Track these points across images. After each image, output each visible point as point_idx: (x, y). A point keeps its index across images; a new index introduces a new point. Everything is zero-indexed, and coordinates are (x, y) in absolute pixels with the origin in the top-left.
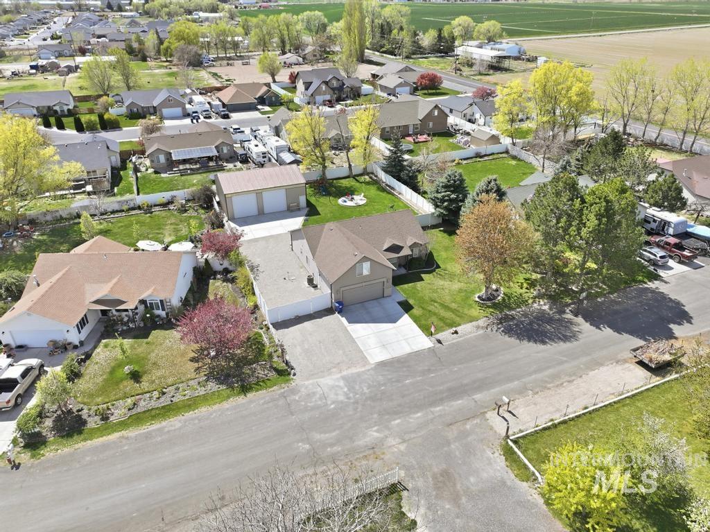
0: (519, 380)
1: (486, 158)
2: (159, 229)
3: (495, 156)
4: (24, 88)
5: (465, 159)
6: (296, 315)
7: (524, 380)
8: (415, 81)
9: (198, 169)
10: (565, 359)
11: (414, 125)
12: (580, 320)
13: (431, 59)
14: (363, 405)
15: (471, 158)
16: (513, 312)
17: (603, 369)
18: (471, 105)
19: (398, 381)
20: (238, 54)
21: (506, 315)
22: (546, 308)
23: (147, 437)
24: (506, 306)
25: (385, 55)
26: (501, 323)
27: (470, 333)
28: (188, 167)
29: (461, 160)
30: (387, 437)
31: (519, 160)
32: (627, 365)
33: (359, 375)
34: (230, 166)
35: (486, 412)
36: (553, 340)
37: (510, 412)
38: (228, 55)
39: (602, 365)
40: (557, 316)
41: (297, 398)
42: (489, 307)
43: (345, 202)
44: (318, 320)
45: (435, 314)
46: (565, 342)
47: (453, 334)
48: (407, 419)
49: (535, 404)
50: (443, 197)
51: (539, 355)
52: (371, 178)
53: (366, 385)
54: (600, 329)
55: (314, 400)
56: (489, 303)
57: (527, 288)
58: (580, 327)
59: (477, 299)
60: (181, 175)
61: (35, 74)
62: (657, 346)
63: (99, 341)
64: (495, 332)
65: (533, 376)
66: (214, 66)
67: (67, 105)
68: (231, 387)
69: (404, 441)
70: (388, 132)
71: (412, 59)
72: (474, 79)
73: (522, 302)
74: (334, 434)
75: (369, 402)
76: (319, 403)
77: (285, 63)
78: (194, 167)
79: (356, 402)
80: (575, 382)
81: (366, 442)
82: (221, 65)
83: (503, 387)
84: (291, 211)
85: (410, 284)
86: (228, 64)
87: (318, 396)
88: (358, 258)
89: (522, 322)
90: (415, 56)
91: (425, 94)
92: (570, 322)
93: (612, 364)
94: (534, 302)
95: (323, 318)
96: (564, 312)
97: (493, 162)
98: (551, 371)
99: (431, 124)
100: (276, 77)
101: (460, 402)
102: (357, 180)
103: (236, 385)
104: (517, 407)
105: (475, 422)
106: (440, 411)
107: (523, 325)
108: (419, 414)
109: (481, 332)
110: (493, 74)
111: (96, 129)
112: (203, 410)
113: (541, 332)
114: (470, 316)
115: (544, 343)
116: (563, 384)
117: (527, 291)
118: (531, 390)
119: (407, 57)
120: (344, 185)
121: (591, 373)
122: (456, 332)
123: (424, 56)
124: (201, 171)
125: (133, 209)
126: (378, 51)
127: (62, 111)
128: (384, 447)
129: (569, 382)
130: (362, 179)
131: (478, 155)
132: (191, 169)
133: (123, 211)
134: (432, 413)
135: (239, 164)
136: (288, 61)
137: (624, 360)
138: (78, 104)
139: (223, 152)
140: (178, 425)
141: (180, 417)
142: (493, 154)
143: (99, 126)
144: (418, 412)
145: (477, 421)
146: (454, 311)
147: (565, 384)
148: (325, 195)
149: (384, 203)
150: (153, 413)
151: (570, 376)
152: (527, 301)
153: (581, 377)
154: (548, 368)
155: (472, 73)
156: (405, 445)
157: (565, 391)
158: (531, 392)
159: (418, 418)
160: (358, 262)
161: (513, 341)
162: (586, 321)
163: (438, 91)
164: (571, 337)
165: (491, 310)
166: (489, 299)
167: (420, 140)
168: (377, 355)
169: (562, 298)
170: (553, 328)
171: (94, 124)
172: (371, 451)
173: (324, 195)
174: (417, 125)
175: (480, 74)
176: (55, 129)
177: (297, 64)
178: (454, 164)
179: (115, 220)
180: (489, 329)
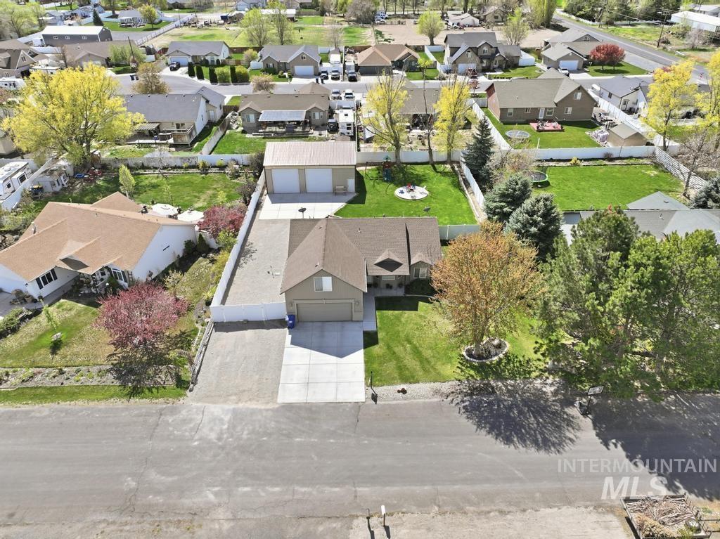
0: (433, 485)
1: (617, 162)
2: (199, 192)
3: (632, 161)
4: (204, 37)
5: (586, 160)
6: (246, 318)
7: (439, 487)
8: (589, 54)
9: (284, 133)
10: (520, 475)
11: (546, 108)
12: (587, 422)
13: (639, 27)
14: (227, 454)
15: (597, 159)
16: (500, 384)
17: (567, 510)
18: (636, 90)
19: (288, 436)
20: (416, 13)
21: (488, 385)
22: (549, 390)
23: (10, 417)
24: (494, 373)
25: (581, 20)
26: (471, 395)
27: (423, 397)
28: (274, 130)
29: (581, 160)
30: (219, 505)
31: (666, 171)
32: (610, 517)
33: (253, 412)
34: (316, 133)
35: (357, 517)
36: (524, 441)
37: (387, 528)
38: (406, 13)
39: (569, 502)
40: (557, 407)
41: (170, 421)
42: (472, 367)
43: (402, 192)
44: (264, 330)
45: (398, 359)
46: (539, 448)
47: (399, 392)
48: (259, 490)
49: (429, 529)
50: (496, 207)
51: (488, 457)
52: (453, 168)
53: (251, 428)
54: (607, 445)
55: (184, 428)
56: (476, 362)
57: (543, 355)
58: (578, 434)
59: (464, 354)
60: (264, 138)
61: (223, 24)
62: (672, 505)
63: (58, 300)
64: (453, 405)
65: (456, 487)
66: (384, 24)
67: (217, 55)
68: (124, 385)
69: (234, 519)
70: (510, 114)
71: (615, 25)
72: (679, 55)
73: (523, 371)
74: (170, 479)
75: (236, 452)
76: (187, 434)
77: (458, 24)
78: (281, 130)
79: (222, 448)
80: (509, 517)
81: (193, 503)
82: (392, 24)
83: (405, 488)
84: (334, 195)
85: (396, 312)
86: (399, 23)
87: (192, 425)
88: (317, 270)
89: (499, 401)
90: (619, 22)
91: (597, 71)
92: (569, 422)
93: (586, 507)
94: (539, 377)
95: (271, 330)
96: (571, 404)
97: (625, 168)
98: (487, 487)
99: (570, 109)
100: (434, 39)
101: (337, 489)
102: (435, 169)
103: (130, 384)
104: (402, 524)
105: (334, 525)
106: (304, 493)
107: (499, 406)
108: (277, 489)
109: (437, 399)
110: (713, 50)
111: (228, 82)
112: (79, 404)
113: (516, 424)
114: (439, 374)
115: (508, 440)
116: (489, 512)
117: (541, 357)
118: (439, 506)
119: (609, 23)
120: (416, 173)
121: (545, 511)
122: (404, 391)
123: (631, 22)
124: (285, 136)
125: (193, 167)
126: (574, 15)
127: (213, 61)
128: (208, 517)
129: (501, 512)
130: (441, 168)
131: (609, 158)
132: (276, 133)
133: (181, 168)
134: (294, 492)
135: (325, 133)
136: (462, 23)
137: (611, 507)
138: (233, 55)
139: (314, 117)
140: (46, 413)
141: (54, 405)
142: (631, 158)
143: (230, 79)
144: (277, 485)
145: (336, 525)
146: (424, 361)
147: (492, 514)
148: (387, 181)
149: (445, 201)
150: (38, 391)
151: (510, 504)
152: (530, 372)
153: (524, 511)
154: (488, 480)
155: (683, 47)
156: (232, 524)
157: (485, 525)
158: (437, 508)
159: (273, 493)
160: (314, 275)
161: (468, 424)
162: (595, 427)
163: (616, 68)
164: (554, 444)
165: (472, 372)
166: (480, 357)
167: (546, 128)
168: (291, 393)
169: (581, 382)
170: (538, 423)
171: (226, 77)
172: (190, 518)
173: (385, 181)
174: (550, 109)
175: (693, 49)
176: (196, 78)
177: (471, 26)
178: (568, 164)
179: (172, 176)
180: (450, 399)
